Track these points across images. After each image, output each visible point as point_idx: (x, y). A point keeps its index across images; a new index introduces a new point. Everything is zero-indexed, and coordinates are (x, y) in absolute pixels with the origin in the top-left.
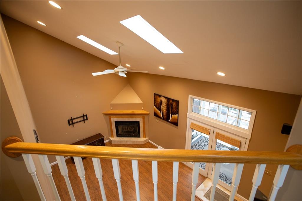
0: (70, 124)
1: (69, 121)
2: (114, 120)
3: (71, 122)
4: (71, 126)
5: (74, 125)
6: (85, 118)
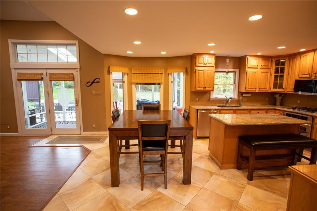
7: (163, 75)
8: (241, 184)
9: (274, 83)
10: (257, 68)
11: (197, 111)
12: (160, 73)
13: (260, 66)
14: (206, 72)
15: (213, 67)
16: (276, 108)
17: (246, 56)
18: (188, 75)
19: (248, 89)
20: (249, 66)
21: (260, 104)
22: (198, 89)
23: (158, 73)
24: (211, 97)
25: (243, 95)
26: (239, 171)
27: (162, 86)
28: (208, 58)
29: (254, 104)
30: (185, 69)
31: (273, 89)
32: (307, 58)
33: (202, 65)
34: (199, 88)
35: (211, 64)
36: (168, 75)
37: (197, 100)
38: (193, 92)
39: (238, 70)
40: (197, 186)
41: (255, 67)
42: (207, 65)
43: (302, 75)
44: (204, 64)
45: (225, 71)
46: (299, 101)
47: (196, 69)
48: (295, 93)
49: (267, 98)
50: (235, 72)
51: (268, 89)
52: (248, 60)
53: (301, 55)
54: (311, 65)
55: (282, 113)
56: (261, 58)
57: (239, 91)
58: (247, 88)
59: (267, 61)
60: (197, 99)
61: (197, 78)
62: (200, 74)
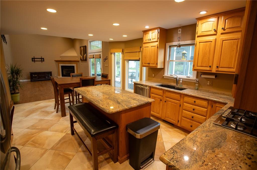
0: (33, 61)
1: (32, 59)
2: (61, 65)
3: (34, 59)
4: (34, 62)
5: (35, 62)
6: (42, 60)
15: (157, 42)
19: (196, 68)
20: (200, 34)
24: (165, 75)
25: (201, 76)
27: (140, 62)
34: (145, 64)
35: (155, 39)
37: (153, 76)
44: (149, 40)
56: (222, 17)
58: (196, 65)
62: (146, 50)
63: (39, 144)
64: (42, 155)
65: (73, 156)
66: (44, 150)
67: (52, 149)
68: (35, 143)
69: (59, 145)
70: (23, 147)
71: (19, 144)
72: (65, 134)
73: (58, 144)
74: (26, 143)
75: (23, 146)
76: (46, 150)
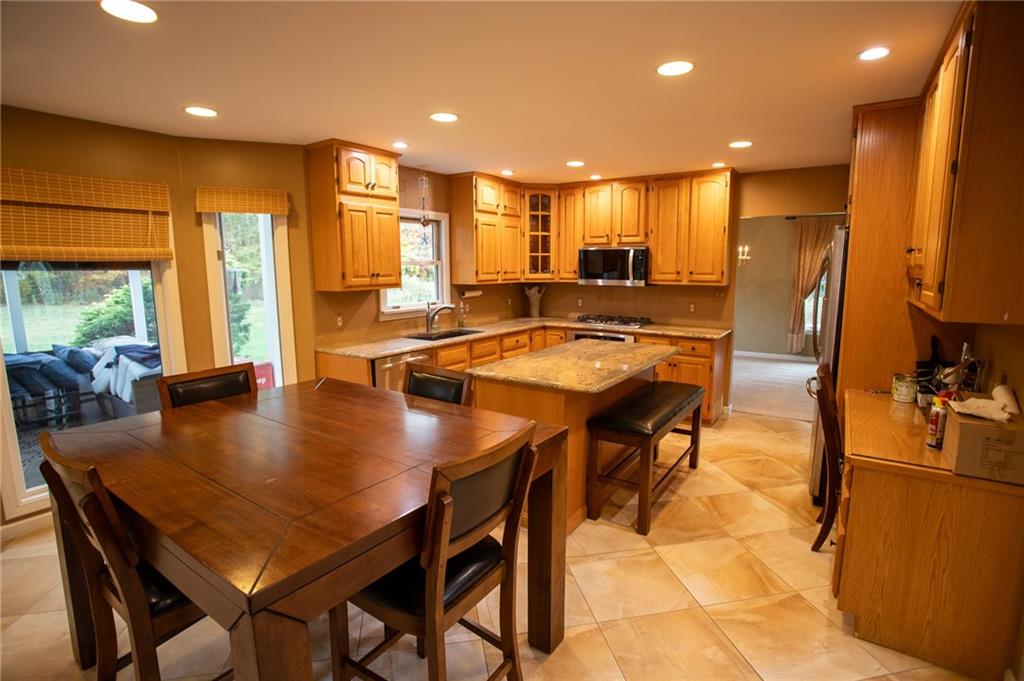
7: (170, 218)
8: (644, 554)
9: (532, 257)
10: (496, 214)
11: (370, 365)
12: (152, 208)
13: (501, 210)
14: (375, 216)
15: (394, 199)
16: (547, 324)
17: (473, 173)
18: (297, 226)
19: (482, 277)
20: (481, 206)
21: (496, 318)
22: (355, 281)
23: (143, 208)
24: (384, 309)
25: (464, 294)
26: (600, 520)
27: (171, 275)
28: (379, 166)
29: (488, 319)
30: (286, 199)
31: (531, 273)
32: (598, 197)
33: (361, 189)
34: (357, 277)
35: (388, 188)
36: (199, 224)
37: (340, 324)
38: (319, 292)
39: (447, 215)
40: (584, 633)
41: (491, 210)
42: (377, 191)
43: (592, 237)
44: (367, 187)
45: (418, 216)
46: (580, 301)
47: (341, 204)
48: (582, 282)
49: (510, 300)
50: (438, 223)
51: (518, 275)
52: (478, 187)
53: (584, 189)
54: (609, 215)
55: (563, 335)
56: (502, 186)
57: (455, 283)
58: (480, 272)
59: (514, 196)
60: (339, 319)
61: (347, 236)
62: (355, 224)
63: (750, 567)
64: (756, 536)
65: (699, 498)
66: (747, 543)
67: (725, 535)
68: (760, 579)
69: (704, 532)
70: (802, 594)
71: (811, 609)
72: (657, 549)
73: (703, 536)
74: (788, 598)
75: (799, 595)
76: (741, 540)
